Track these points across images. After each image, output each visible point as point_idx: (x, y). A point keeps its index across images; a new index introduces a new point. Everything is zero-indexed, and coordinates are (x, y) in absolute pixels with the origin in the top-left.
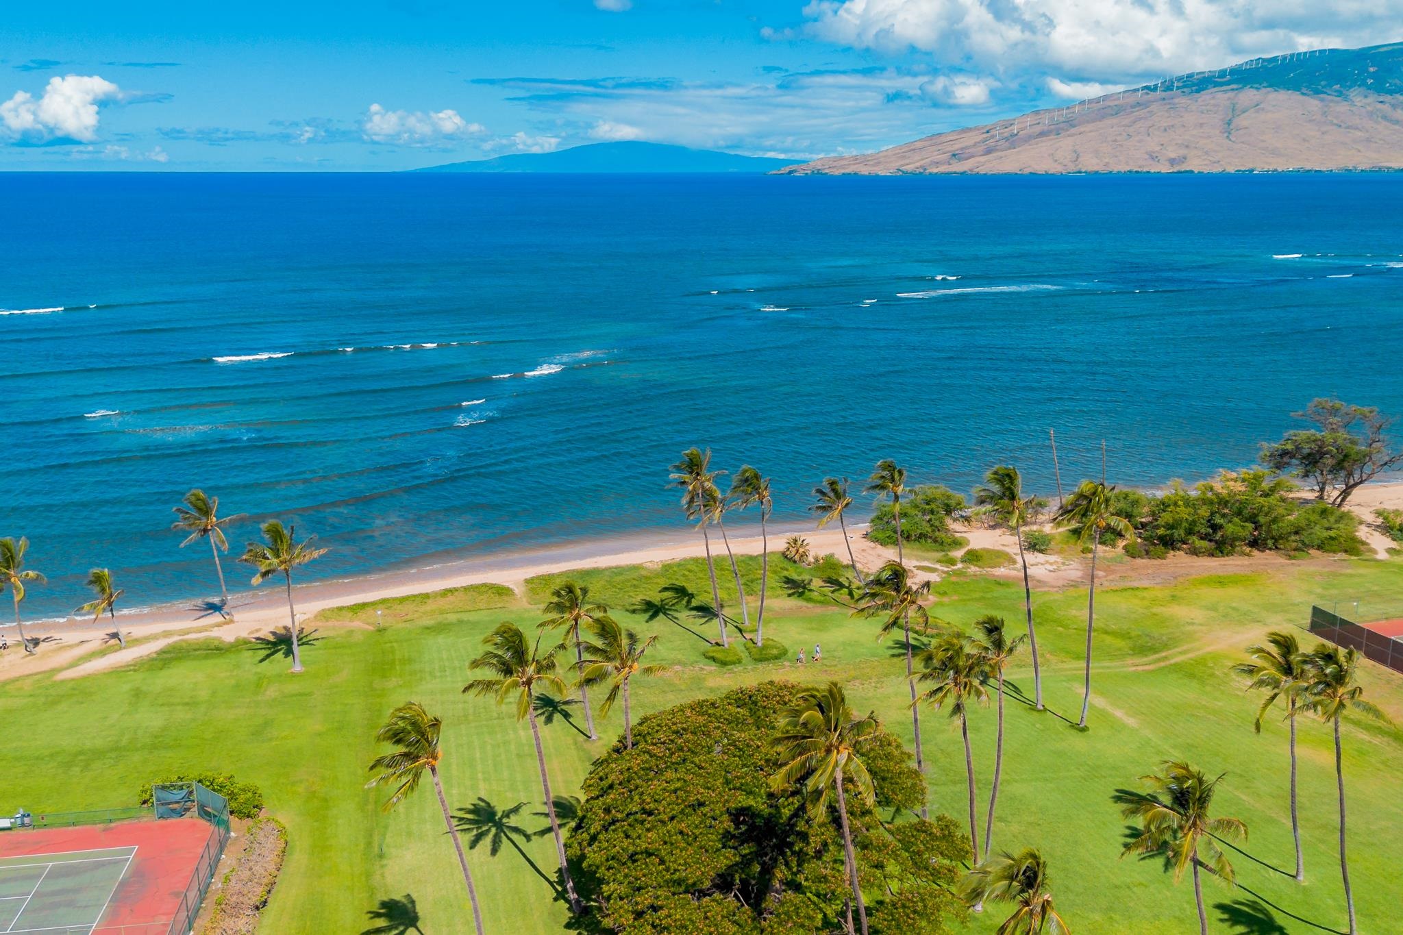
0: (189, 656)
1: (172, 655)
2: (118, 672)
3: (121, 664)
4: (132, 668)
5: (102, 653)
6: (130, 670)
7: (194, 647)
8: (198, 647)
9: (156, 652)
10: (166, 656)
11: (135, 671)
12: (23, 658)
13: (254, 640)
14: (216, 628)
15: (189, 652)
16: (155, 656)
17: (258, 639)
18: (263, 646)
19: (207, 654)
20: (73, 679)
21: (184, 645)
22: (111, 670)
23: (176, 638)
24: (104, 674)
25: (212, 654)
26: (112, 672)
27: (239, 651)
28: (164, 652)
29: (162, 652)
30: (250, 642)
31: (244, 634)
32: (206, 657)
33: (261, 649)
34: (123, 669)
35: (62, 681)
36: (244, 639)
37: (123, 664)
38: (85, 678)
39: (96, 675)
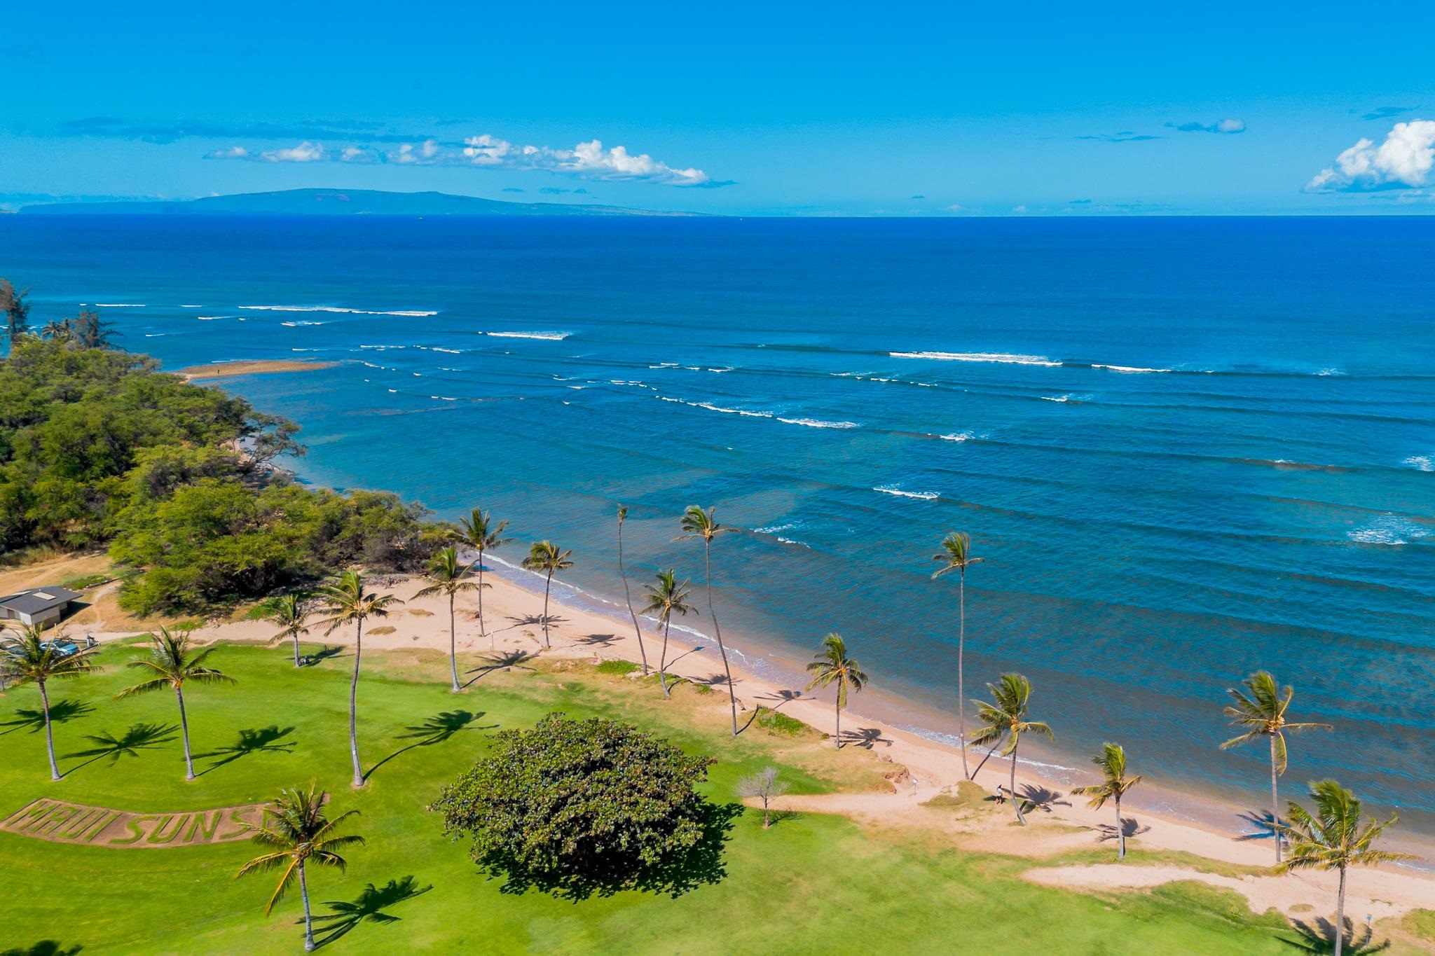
0: (1193, 913)
1: (1172, 902)
2: (1094, 900)
3: (1100, 888)
4: (1113, 900)
5: (1093, 857)
6: (1109, 905)
7: (1204, 902)
8: (1208, 905)
9: (1152, 888)
10: (1166, 901)
11: (1115, 908)
12: (1010, 825)
13: (1293, 925)
14: (1250, 877)
15: (1194, 906)
16: (1149, 893)
17: (1300, 924)
18: (1300, 941)
19: (1217, 921)
20: (1040, 887)
21: (1192, 892)
22: (1088, 893)
23: (1189, 874)
24: (1078, 895)
25: (1224, 923)
26: (1087, 897)
27: (1264, 935)
28: (1163, 894)
29: (1160, 891)
30: (1286, 927)
31: (1283, 908)
32: (1214, 927)
33: (1297, 945)
34: (1102, 898)
35: (1028, 885)
36: (1280, 915)
37: (1105, 890)
38: (1054, 891)
39: (1066, 890)
